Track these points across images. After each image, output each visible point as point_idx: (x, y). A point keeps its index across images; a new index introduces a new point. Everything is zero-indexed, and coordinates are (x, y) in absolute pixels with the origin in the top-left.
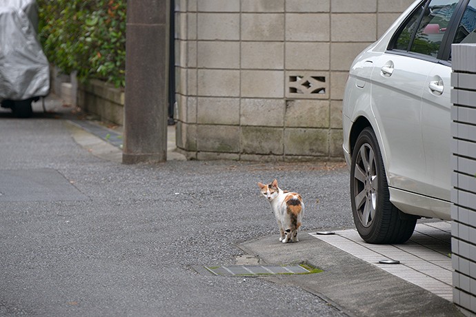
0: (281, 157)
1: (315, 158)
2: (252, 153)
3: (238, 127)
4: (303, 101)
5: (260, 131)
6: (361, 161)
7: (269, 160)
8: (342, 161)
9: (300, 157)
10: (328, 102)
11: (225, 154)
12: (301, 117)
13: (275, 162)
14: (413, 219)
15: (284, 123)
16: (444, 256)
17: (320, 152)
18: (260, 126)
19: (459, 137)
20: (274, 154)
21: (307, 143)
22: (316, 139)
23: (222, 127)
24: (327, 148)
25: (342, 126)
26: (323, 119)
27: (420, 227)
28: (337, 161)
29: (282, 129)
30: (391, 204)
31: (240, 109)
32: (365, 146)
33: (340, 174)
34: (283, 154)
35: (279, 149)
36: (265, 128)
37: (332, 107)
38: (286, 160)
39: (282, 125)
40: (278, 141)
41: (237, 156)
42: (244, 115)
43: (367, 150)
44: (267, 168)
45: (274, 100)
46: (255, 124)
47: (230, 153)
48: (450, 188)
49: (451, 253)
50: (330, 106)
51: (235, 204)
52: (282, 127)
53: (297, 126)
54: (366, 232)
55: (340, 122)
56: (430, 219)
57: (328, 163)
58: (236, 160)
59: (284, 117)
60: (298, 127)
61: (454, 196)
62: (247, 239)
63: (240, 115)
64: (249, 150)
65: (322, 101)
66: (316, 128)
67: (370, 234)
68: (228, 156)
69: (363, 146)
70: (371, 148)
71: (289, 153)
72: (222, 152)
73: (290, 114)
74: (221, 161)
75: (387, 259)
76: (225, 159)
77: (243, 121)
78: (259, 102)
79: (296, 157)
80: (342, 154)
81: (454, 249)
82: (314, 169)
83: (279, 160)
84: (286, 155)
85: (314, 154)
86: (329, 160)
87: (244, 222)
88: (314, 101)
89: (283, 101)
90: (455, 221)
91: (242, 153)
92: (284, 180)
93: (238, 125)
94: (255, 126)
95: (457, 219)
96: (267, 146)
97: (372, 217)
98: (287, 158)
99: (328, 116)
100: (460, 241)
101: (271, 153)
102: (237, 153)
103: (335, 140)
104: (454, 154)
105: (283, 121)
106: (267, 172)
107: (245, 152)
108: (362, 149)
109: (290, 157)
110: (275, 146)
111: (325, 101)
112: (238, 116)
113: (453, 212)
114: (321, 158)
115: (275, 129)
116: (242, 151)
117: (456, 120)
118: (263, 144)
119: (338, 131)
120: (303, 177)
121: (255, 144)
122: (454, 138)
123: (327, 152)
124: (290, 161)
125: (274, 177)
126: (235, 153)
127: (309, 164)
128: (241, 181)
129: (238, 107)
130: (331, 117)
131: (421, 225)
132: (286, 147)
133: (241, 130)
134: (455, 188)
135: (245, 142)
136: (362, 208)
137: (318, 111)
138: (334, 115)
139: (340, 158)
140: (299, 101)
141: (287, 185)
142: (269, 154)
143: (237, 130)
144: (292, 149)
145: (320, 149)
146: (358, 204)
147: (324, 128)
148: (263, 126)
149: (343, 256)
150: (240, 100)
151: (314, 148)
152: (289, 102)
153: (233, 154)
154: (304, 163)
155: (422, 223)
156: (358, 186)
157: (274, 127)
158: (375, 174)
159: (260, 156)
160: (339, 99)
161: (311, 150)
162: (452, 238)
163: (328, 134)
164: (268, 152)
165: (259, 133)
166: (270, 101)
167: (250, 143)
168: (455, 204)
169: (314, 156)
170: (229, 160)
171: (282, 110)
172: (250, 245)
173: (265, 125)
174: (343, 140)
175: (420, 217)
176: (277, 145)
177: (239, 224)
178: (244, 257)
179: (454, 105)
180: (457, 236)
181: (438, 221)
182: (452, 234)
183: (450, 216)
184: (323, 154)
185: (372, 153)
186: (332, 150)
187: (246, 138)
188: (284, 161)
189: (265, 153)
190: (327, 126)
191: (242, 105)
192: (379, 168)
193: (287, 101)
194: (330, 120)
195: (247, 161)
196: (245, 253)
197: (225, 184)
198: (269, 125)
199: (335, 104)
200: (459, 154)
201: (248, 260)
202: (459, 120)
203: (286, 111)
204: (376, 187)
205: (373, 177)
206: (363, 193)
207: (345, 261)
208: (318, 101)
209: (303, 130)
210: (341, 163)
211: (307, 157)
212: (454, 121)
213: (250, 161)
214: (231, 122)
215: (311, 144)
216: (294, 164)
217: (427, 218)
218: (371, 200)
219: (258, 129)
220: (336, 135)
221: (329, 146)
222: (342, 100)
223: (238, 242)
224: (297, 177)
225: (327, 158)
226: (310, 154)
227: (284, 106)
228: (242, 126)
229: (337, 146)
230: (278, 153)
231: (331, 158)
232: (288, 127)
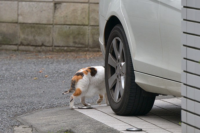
0: (51, 48)
1: (77, 49)
2: (28, 45)
3: (17, 25)
4: (68, 4)
5: (34, 27)
6: (113, 51)
7: (41, 50)
8: (98, 51)
9: (66, 48)
10: (87, 5)
11: (6, 46)
12: (67, 16)
13: (46, 52)
14: (153, 96)
15: (53, 21)
16: (175, 125)
17: (82, 44)
18: (34, 24)
19: (188, 32)
20: (45, 46)
21: (71, 37)
22: (79, 34)
23: (4, 24)
24: (87, 41)
25: (99, 23)
26: (84, 18)
27: (158, 103)
28: (95, 51)
29: (51, 26)
30: (136, 85)
31: (18, 10)
32: (116, 39)
33: (97, 61)
34: (52, 46)
35: (49, 42)
36: (38, 25)
37: (90, 9)
38: (55, 50)
39: (52, 23)
40: (48, 35)
41: (15, 47)
42: (21, 15)
43: (118, 42)
44: (39, 56)
45: (45, 3)
46: (30, 22)
47: (10, 45)
48: (180, 71)
49: (181, 122)
50: (89, 8)
51: (13, 85)
52: (52, 24)
53: (63, 23)
54: (116, 106)
55: (97, 21)
56: (165, 96)
57: (88, 53)
58: (15, 51)
59: (53, 16)
60: (64, 25)
61: (184, 78)
62: (24, 113)
63: (18, 15)
64: (25, 42)
65: (83, 4)
66: (78, 25)
67: (120, 108)
68: (9, 47)
70: (121, 41)
71: (57, 45)
72: (3, 44)
73: (58, 14)
74: (3, 51)
75: (133, 127)
76: (6, 50)
77: (21, 20)
78: (33, 5)
79: (63, 48)
80: (98, 46)
81: (183, 119)
82: (76, 57)
83: (50, 51)
84: (55, 46)
85: (76, 45)
86: (88, 50)
87: (21, 100)
88: (77, 4)
89: (52, 4)
90: (185, 97)
91: (20, 45)
92: (53, 66)
93: (17, 23)
94: (30, 24)
95: (186, 96)
96: (39, 39)
97: (122, 95)
98: (55, 49)
99: (88, 16)
100: (188, 113)
101: (43, 45)
102: (16, 45)
103: (93, 35)
104: (184, 45)
105: (52, 19)
106: (40, 60)
107: (22, 44)
108: (114, 42)
109: (57, 48)
110: (47, 40)
111: (85, 4)
112: (16, 16)
113: (183, 90)
114: (82, 49)
115: (46, 26)
116: (19, 43)
117: (186, 19)
118: (37, 38)
119: (96, 27)
120: (68, 63)
121: (30, 38)
122: (184, 33)
123: (87, 44)
124: (58, 51)
125: (45, 64)
126: (14, 45)
127: (73, 53)
128: (19, 67)
129: (17, 9)
130: (90, 17)
131: (159, 100)
132: (54, 40)
133: (18, 27)
134: (184, 71)
135: (22, 36)
136: (114, 88)
137: (79, 12)
138: (92, 15)
139: (97, 49)
140: (65, 4)
141: (55, 70)
142: (41, 46)
143: (16, 27)
144: (59, 42)
145: (82, 41)
146: (110, 86)
147: (84, 25)
148: (37, 24)
149: (99, 126)
150: (18, 3)
151: (77, 41)
152: (58, 6)
153: (13, 46)
154: (68, 53)
155: (160, 99)
156: (110, 70)
157: (45, 24)
158: (124, 61)
159: (34, 47)
160: (96, 2)
161: (75, 43)
162: (182, 111)
163: (88, 30)
164: (40, 44)
165: (33, 29)
166: (42, 3)
167: (26, 37)
168: (184, 84)
169: (77, 47)
170: (9, 50)
171: (52, 11)
172: (25, 117)
173: (38, 22)
174: (99, 35)
175: (158, 95)
176: (47, 39)
177: (17, 101)
178: (21, 127)
179: (184, 7)
180: (186, 109)
181: (171, 98)
182: (182, 107)
183: (180, 93)
184: (84, 46)
185: (121, 44)
186: (91, 43)
187: (23, 33)
188: (53, 51)
189: (38, 44)
190: (87, 23)
191: (20, 7)
192: (127, 56)
193: (55, 4)
194: (89, 19)
195: (23, 51)
196: (22, 124)
197: (6, 70)
198: (41, 23)
199: (93, 6)
200: (188, 45)
201: (23, 129)
202: (188, 19)
203: (55, 12)
204: (124, 71)
205: (123, 64)
206: (114, 77)
207: (100, 129)
208: (79, 4)
209: (68, 26)
210: (98, 53)
211: (71, 48)
212: (184, 20)
213: (26, 51)
214: (10, 20)
215: (74, 38)
216: (61, 53)
217: (163, 95)
218: (120, 82)
219: (33, 26)
220: (94, 31)
221: (88, 40)
222: (98, 3)
223: (16, 115)
224: (64, 64)
225: (87, 49)
226: (74, 45)
227: (53, 8)
228: (20, 23)
229: (95, 39)
230: (48, 45)
231: (90, 49)
232: (56, 24)
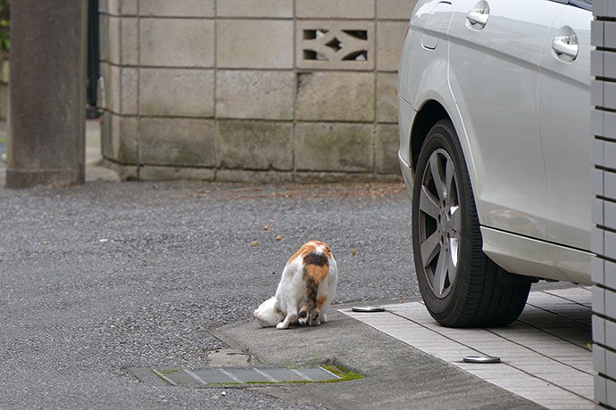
0: (289, 174)
1: (349, 176)
2: (237, 168)
3: (213, 122)
4: (328, 74)
5: (251, 128)
6: (432, 181)
7: (267, 179)
8: (397, 181)
9: (323, 174)
10: (372, 75)
11: (189, 170)
12: (324, 102)
13: (278, 184)
14: (523, 283)
15: (294, 113)
16: (578, 349)
17: (359, 165)
18: (250, 120)
19: (606, 136)
20: (277, 170)
21: (335, 148)
22: (352, 142)
23: (183, 122)
24: (371, 158)
25: (397, 117)
26: (364, 106)
27: (537, 298)
28: (389, 181)
29: (290, 125)
30: (486, 259)
31: (215, 89)
32: (439, 154)
33: (394, 204)
34: (292, 170)
35: (285, 160)
36: (260, 123)
37: (379, 85)
38: (298, 180)
39: (291, 118)
40: (283, 145)
41: (209, 173)
42: (222, 100)
43: (443, 161)
44: (263, 194)
45: (276, 73)
46: (242, 115)
47: (198, 167)
48: (589, 226)
49: (592, 342)
50: (376, 82)
51: (206, 258)
52: (291, 121)
53: (317, 119)
54: (441, 306)
55: (394, 112)
56: (554, 283)
57: (373, 185)
58: (209, 181)
59: (295, 103)
60: (319, 121)
61: (597, 241)
62: (229, 320)
63: (216, 100)
64: (231, 162)
65: (362, 74)
66: (351, 122)
67: (448, 310)
68: (194, 172)
69: (435, 153)
70: (449, 157)
71: (304, 167)
72: (183, 166)
73: (306, 96)
74: (182, 183)
75: (478, 354)
76: (190, 179)
77: (222, 111)
78: (248, 77)
79: (316, 174)
80: (397, 168)
81: (597, 335)
82: (347, 195)
83: (286, 180)
84: (299, 171)
85: (347, 168)
86: (374, 179)
87: (223, 291)
88: (348, 74)
89: (292, 75)
90: (599, 285)
91: (219, 168)
92: (293, 216)
93: (212, 118)
94: (242, 120)
95: (602, 283)
96: (263, 155)
97: (452, 280)
98: (299, 177)
99: (372, 101)
100: (607, 321)
101: (271, 168)
102: (211, 168)
103: (385, 143)
104: (597, 167)
105: (292, 110)
106: (264, 201)
107: (224, 166)
108: (433, 159)
109: (305, 174)
110: (280, 156)
111: (367, 74)
112: (212, 102)
113: (595, 269)
114: (361, 176)
115: (278, 124)
116: (219, 165)
117: (601, 105)
118: (257, 151)
119: (391, 127)
120: (328, 209)
121: (243, 151)
122: (597, 137)
123: (371, 164)
124: (305, 182)
125: (276, 210)
126: (207, 167)
127: (338, 186)
128: (218, 217)
129: (212, 86)
130: (379, 103)
131: (539, 293)
132: (297, 157)
133: (216, 127)
134: (598, 226)
135: (225, 148)
136: (433, 264)
137: (354, 92)
138: (384, 99)
139: (395, 176)
140: (321, 74)
141: (299, 224)
142: (267, 170)
143: (211, 127)
144: (308, 160)
145: (358, 159)
146: (425, 260)
147: (365, 122)
148: (257, 120)
149: (400, 350)
150: (215, 74)
151: (348, 157)
152: (303, 77)
153: (204, 171)
154: (329, 186)
155: (541, 289)
156: (426, 224)
157: (277, 121)
158: (456, 204)
159: (251, 173)
160: (393, 69)
161: (343, 162)
162: (594, 317)
163: (373, 133)
164: (266, 165)
165: (249, 132)
166: (268, 74)
167: (235, 150)
168: (599, 256)
169: (348, 172)
170: (196, 180)
171: (291, 91)
172: (234, 331)
173: (260, 117)
174: (399, 144)
175: (536, 280)
176: (281, 154)
177: (214, 294)
178: (223, 353)
179: (597, 78)
180: (602, 313)
181: (569, 287)
182: (594, 310)
183: (590, 277)
184: (363, 169)
185: (450, 165)
186: (380, 162)
187: (227, 141)
188: (294, 181)
189: (259, 167)
190: (371, 119)
191: (219, 82)
192: (463, 193)
193: (299, 74)
194: (375, 108)
195: (227, 181)
196: (225, 346)
197: (189, 224)
198: (267, 118)
199: (384, 79)
200: (606, 166)
201: (229, 358)
202: (606, 106)
203: (297, 93)
204: (457, 226)
205: (453, 209)
206: (435, 239)
207: (403, 358)
208: (355, 74)
209: (328, 125)
210: (396, 185)
211: (336, 174)
212: (597, 108)
213: (233, 182)
214: (198, 112)
215: (342, 150)
216: (312, 186)
217: (549, 280)
218: (448, 251)
219: (248, 124)
220: (387, 134)
221: (374, 155)
222: (397, 72)
223: (212, 326)
224: (318, 211)
225: (370, 175)
226: (341, 168)
227: (294, 84)
228: (219, 119)
229: (389, 154)
230: (283, 167)
231: (379, 176)
232: (300, 121)
